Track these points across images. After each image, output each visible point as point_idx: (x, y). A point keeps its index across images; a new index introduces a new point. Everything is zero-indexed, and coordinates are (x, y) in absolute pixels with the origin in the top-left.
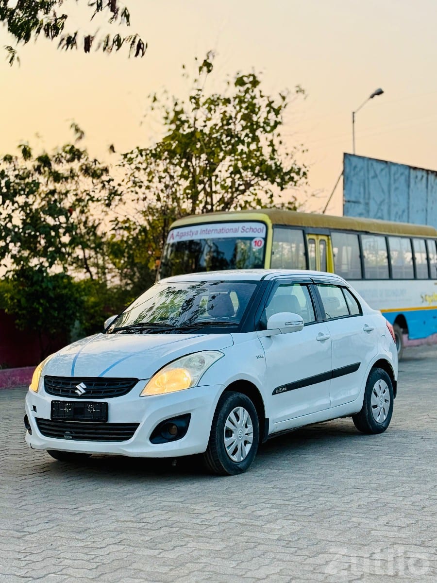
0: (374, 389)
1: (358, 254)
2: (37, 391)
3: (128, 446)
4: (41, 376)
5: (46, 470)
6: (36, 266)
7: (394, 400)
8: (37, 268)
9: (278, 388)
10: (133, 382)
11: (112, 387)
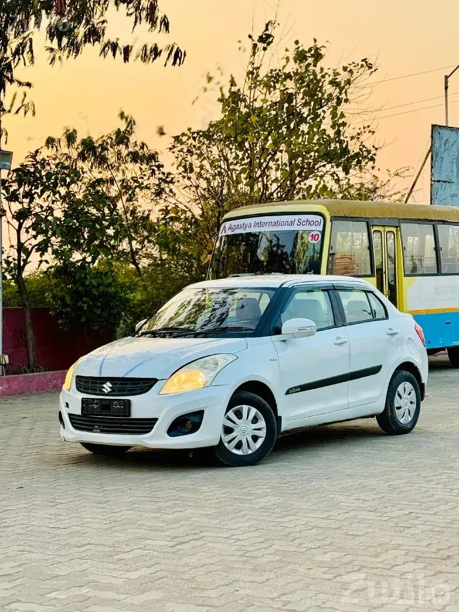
0: (398, 391)
1: (434, 246)
2: (69, 390)
3: (147, 438)
4: (73, 376)
5: (79, 461)
6: (78, 261)
7: (422, 403)
8: (79, 264)
9: (291, 389)
10: (153, 382)
11: (134, 386)
